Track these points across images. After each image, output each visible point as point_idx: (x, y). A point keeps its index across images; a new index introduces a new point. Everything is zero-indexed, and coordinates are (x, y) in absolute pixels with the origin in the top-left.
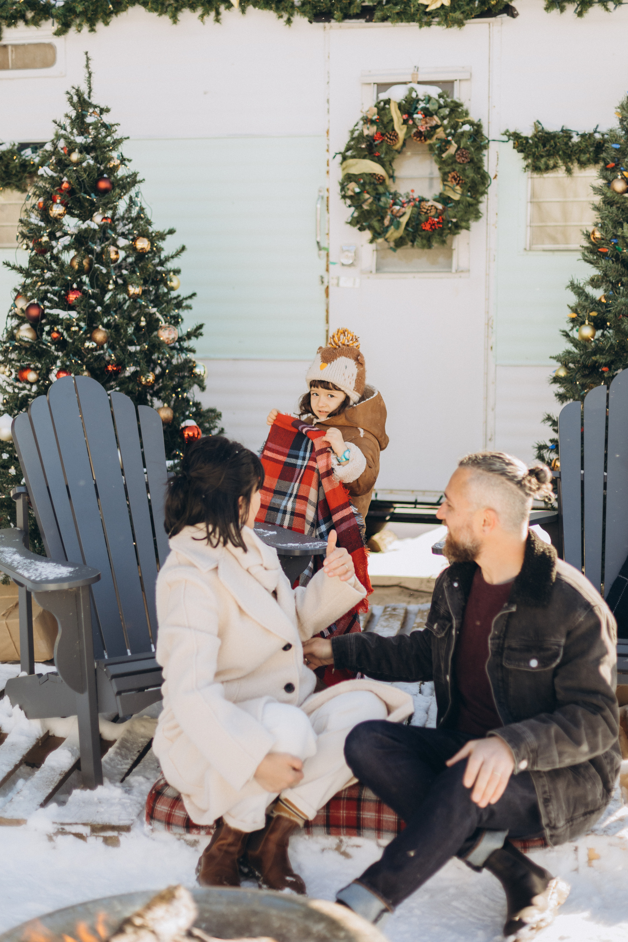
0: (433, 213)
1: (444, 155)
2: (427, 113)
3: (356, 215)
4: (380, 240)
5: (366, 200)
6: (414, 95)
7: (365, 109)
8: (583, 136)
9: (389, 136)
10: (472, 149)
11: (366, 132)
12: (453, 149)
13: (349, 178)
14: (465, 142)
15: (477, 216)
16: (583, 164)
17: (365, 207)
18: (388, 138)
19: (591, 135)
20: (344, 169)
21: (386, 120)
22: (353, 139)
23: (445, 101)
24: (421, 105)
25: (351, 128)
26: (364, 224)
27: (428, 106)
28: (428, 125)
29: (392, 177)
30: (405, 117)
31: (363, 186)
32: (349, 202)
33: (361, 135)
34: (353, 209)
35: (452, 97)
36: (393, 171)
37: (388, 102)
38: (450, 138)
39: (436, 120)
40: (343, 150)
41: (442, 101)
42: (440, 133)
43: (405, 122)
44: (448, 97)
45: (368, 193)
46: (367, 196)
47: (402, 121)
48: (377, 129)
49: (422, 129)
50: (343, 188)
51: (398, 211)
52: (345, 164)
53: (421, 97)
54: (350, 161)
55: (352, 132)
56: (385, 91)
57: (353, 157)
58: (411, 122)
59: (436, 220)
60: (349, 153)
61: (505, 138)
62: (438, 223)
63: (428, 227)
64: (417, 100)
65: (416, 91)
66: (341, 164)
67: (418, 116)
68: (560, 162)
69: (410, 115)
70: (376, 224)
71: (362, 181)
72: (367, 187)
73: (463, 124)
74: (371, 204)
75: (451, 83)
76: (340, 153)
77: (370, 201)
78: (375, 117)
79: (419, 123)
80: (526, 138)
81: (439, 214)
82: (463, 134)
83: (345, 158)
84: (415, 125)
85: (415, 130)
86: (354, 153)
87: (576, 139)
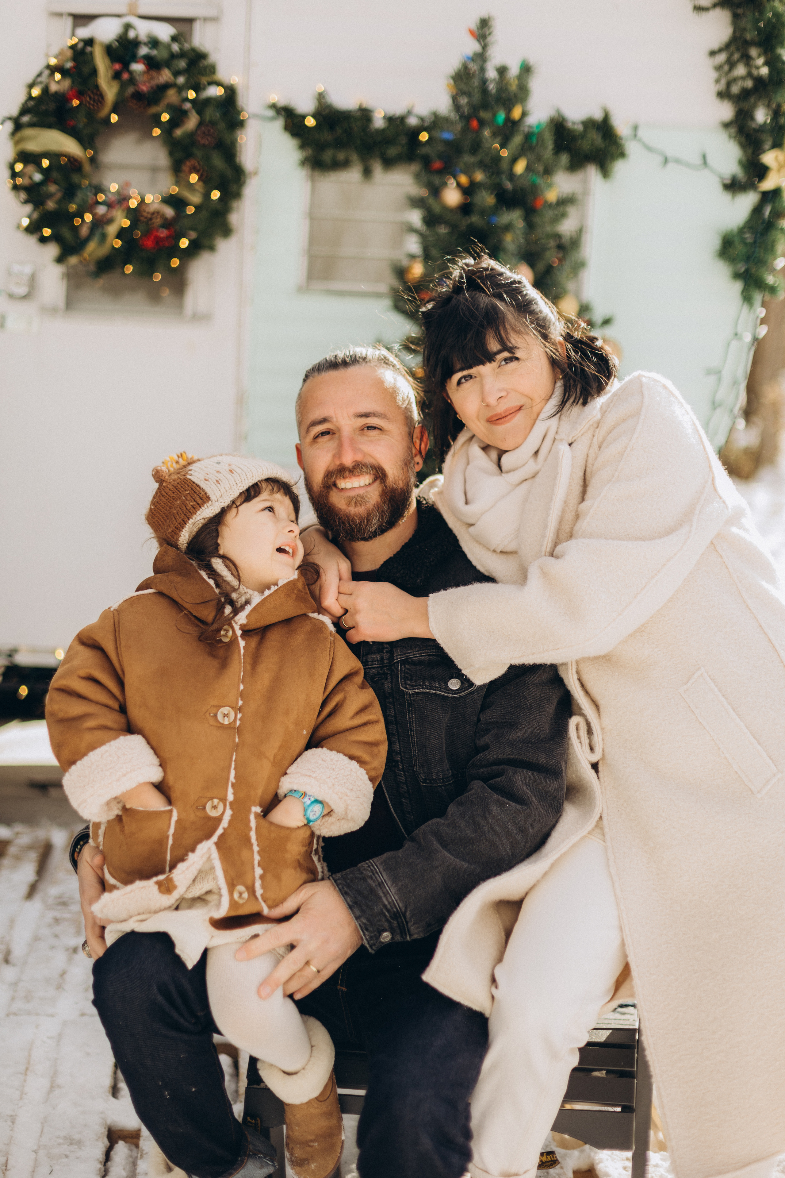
0: (158, 221)
1: (178, 132)
2: (152, 64)
3: (35, 216)
4: (73, 260)
5: (50, 196)
6: (132, 34)
7: (55, 50)
8: (390, 120)
9: (92, 96)
10: (222, 125)
11: (54, 88)
12: (192, 122)
13: (25, 157)
14: (211, 113)
15: (227, 231)
16: (389, 163)
17: (51, 205)
18: (90, 98)
19: (402, 119)
20: (17, 143)
21: (86, 70)
22: (30, 98)
23: (180, 49)
24: (143, 51)
25: (30, 80)
26: (47, 232)
27: (154, 52)
28: (154, 83)
29: (93, 160)
30: (117, 66)
31: (45, 172)
32: (23, 196)
33: (46, 90)
34: (28, 208)
35: (190, 43)
36: (96, 152)
37: (90, 42)
38: (188, 106)
39: (166, 75)
40: (14, 111)
41: (175, 47)
42: (172, 96)
43: (117, 76)
44: (186, 41)
45: (56, 182)
46: (52, 188)
47: (110, 74)
48: (73, 83)
49: (144, 88)
50: (14, 175)
51: (104, 215)
52: (18, 135)
53: (143, 37)
54: (28, 132)
55: (31, 86)
56: (85, 25)
57: (31, 125)
58: (125, 76)
59: (163, 233)
60: (25, 119)
61: (271, 113)
62: (167, 237)
63: (149, 243)
64: (136, 43)
65: (135, 29)
66: (13, 134)
67: (138, 67)
68: (354, 157)
69: (126, 66)
70: (66, 233)
71: (45, 163)
72: (55, 175)
73: (210, 83)
74: (59, 202)
75: (190, 21)
76: (10, 118)
77: (59, 195)
78: (69, 65)
79: (140, 79)
80: (303, 117)
81: (167, 224)
82: (209, 101)
83: (18, 126)
84: (132, 81)
85: (130, 90)
86: (35, 119)
87: (379, 122)
